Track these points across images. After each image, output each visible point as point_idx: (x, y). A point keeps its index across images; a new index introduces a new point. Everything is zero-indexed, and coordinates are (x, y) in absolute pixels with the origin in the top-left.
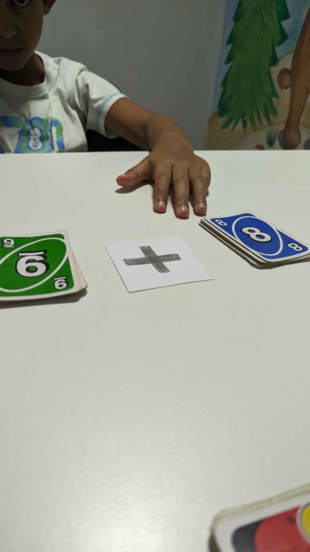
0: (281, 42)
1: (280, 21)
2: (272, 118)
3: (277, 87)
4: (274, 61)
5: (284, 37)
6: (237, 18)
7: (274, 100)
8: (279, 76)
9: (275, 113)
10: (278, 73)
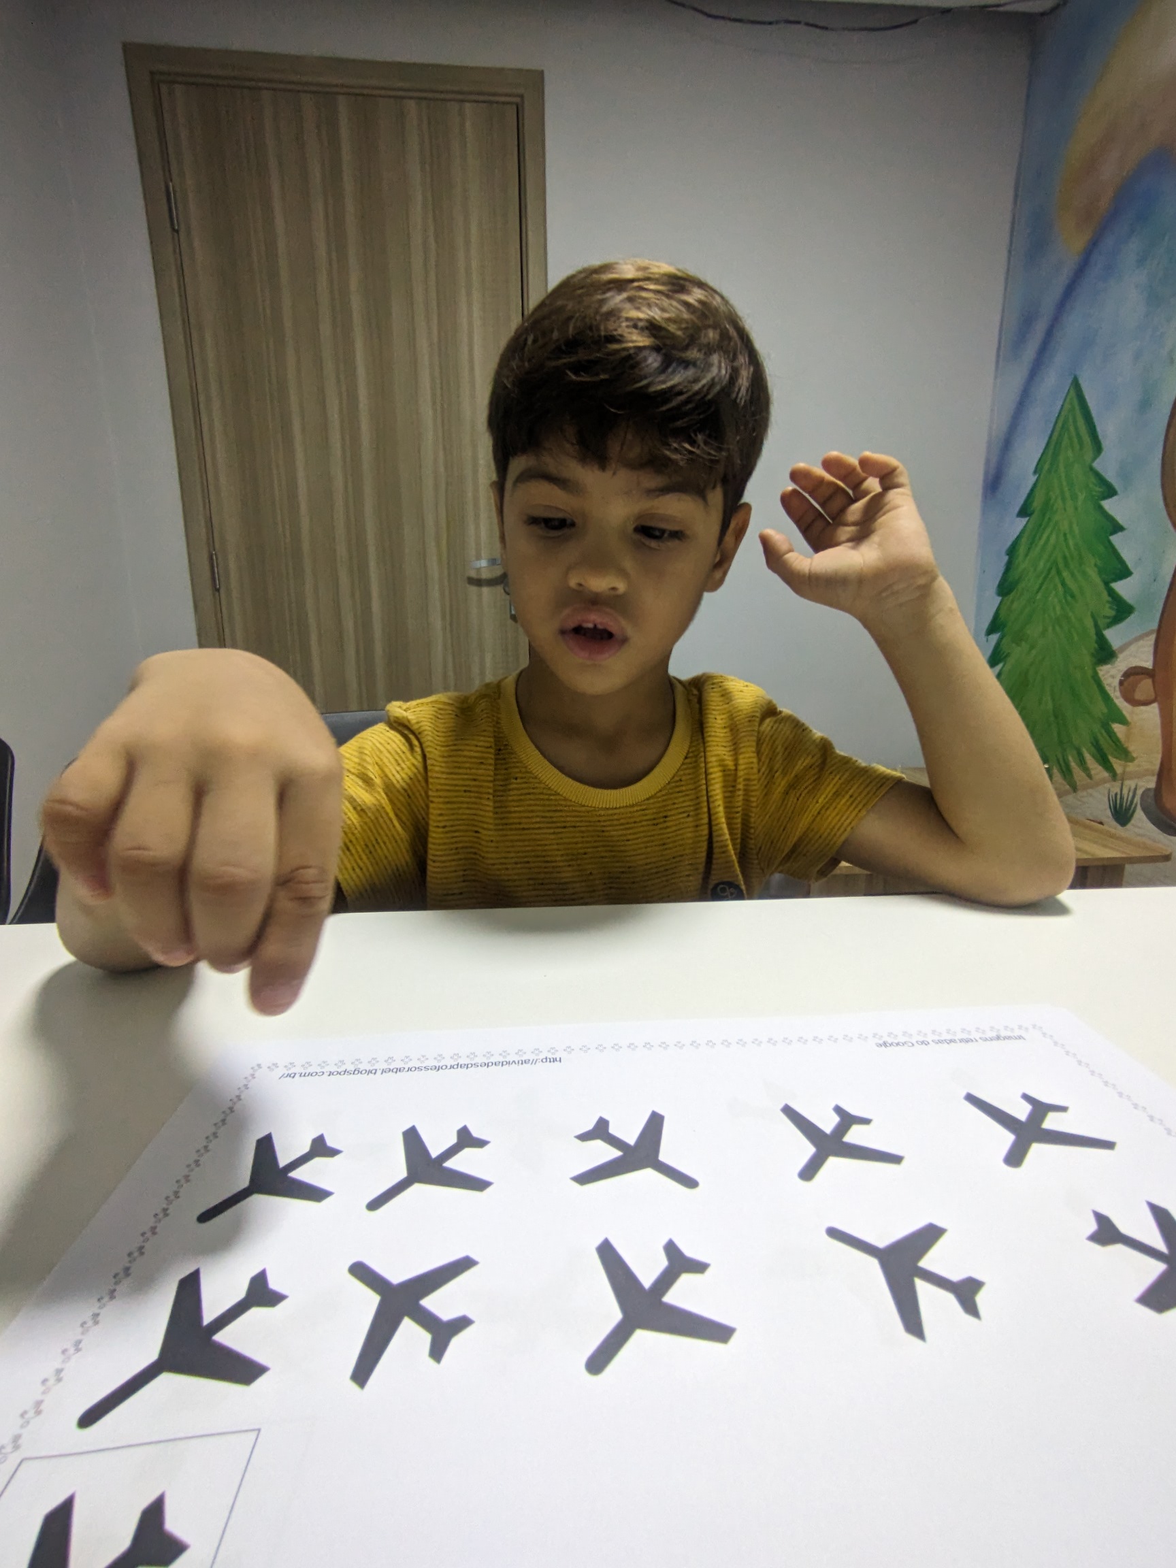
0: (1117, 619)
1: (1107, 584)
2: (1118, 765)
3: (1120, 703)
4: (1105, 654)
5: (1122, 610)
6: (1005, 588)
7: (1118, 728)
8: (1121, 683)
9: (1125, 755)
10: (1119, 677)
